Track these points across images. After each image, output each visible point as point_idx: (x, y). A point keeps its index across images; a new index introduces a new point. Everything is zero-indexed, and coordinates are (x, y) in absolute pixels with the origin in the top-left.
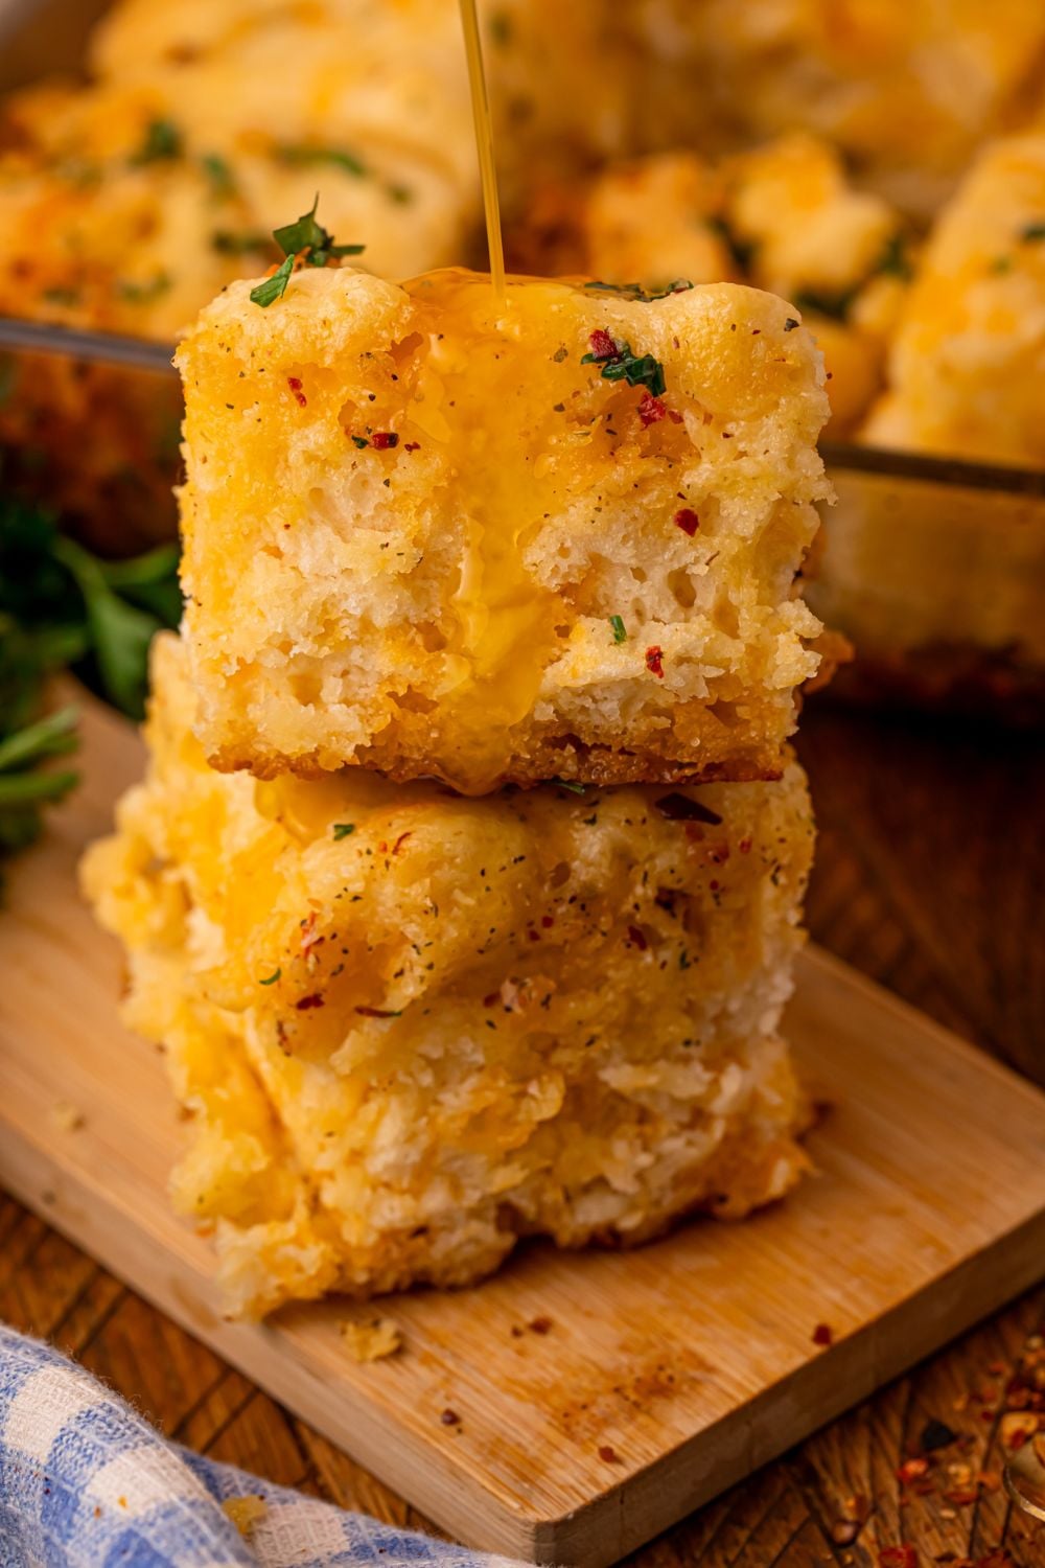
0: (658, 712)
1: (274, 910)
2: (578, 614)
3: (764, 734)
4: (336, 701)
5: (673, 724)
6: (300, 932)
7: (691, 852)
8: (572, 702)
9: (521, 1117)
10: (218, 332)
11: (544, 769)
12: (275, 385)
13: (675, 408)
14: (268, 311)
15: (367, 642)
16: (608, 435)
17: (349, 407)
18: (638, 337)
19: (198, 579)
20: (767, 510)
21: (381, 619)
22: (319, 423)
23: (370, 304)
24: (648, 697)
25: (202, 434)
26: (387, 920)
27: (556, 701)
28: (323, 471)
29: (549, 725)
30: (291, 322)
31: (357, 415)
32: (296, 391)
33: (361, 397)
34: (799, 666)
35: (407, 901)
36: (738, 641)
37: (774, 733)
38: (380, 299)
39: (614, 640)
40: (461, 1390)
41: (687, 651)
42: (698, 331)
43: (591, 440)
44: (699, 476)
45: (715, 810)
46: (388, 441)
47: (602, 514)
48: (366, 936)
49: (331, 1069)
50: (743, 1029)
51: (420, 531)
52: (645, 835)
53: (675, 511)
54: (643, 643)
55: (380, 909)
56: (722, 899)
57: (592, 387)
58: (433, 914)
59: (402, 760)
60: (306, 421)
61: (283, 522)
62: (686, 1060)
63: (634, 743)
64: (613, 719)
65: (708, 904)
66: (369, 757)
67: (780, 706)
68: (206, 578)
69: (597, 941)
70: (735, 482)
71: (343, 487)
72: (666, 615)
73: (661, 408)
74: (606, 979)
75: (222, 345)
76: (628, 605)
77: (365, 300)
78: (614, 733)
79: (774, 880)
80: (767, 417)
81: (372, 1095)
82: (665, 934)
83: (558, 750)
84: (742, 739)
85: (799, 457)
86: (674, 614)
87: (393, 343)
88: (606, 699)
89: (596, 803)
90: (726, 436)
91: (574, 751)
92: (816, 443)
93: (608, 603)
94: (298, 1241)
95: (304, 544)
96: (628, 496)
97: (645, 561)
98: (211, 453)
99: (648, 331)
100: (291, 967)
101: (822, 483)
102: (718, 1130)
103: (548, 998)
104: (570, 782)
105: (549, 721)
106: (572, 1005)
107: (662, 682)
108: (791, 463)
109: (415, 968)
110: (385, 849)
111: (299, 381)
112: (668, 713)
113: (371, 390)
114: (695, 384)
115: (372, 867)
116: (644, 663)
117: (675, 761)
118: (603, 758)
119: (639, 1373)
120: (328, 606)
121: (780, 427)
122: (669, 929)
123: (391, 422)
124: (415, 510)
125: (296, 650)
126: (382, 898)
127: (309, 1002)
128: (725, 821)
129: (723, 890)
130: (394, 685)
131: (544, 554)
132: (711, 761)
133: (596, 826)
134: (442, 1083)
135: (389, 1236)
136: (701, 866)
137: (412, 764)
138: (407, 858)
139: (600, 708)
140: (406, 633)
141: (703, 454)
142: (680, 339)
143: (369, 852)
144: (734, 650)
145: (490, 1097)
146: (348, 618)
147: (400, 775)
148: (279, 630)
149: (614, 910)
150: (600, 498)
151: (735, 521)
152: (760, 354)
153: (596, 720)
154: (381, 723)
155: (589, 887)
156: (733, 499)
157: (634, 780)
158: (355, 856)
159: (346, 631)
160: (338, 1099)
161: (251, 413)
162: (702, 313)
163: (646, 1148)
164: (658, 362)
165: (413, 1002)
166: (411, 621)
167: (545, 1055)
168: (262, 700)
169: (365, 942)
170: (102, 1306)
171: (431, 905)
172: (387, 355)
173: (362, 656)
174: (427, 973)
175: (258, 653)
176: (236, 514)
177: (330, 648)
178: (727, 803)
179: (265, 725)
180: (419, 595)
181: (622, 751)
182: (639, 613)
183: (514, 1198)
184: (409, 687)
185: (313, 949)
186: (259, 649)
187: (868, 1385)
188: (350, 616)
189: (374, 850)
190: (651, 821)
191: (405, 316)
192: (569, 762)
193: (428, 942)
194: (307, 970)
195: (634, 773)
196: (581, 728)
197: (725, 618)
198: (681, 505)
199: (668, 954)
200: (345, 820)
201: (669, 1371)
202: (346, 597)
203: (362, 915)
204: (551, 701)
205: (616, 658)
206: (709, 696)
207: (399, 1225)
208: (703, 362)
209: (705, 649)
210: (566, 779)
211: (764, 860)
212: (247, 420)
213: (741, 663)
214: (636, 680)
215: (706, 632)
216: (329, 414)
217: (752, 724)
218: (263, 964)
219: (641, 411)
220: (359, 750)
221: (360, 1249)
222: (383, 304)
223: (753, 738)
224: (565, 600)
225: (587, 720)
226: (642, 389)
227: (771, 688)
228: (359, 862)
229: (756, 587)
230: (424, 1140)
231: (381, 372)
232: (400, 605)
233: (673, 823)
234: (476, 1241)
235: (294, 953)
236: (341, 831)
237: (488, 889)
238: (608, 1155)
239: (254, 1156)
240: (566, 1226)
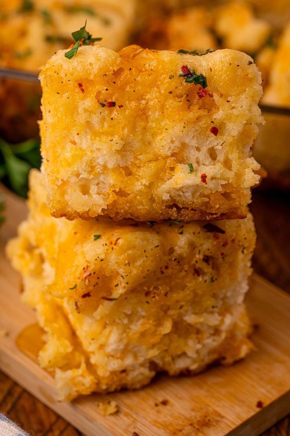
0: (205, 196)
1: (74, 264)
2: (177, 163)
3: (240, 203)
4: (95, 193)
5: (210, 200)
6: (83, 272)
7: (215, 243)
8: (175, 193)
9: (158, 333)
10: (54, 68)
11: (166, 216)
12: (74, 85)
13: (210, 92)
14: (71, 60)
15: (105, 173)
16: (187, 102)
17: (99, 93)
18: (197, 68)
19: (47, 152)
20: (242, 127)
21: (110, 165)
22: (89, 98)
23: (106, 57)
24: (201, 191)
25: (49, 103)
26: (112, 268)
27: (170, 193)
28: (90, 115)
29: (167, 201)
30: (79, 64)
31: (102, 96)
32: (81, 88)
33: (103, 90)
34: (253, 180)
35: (119, 261)
36: (232, 171)
37: (244, 203)
38: (109, 56)
39: (190, 172)
40: (139, 425)
41: (215, 175)
42: (218, 65)
43: (182, 103)
44: (219, 115)
45: (223, 229)
46: (112, 105)
47: (185, 129)
48: (105, 273)
49: (93, 317)
50: (231, 302)
51: (123, 135)
52: (199, 238)
53: (210, 128)
54: (200, 173)
55: (110, 264)
56: (225, 259)
57: (182, 85)
58: (128, 265)
59: (117, 213)
60: (84, 98)
61: (76, 133)
62: (212, 313)
63: (196, 207)
64: (189, 198)
65: (220, 260)
66: (106, 213)
67: (246, 194)
68: (50, 152)
69: (183, 273)
70: (231, 117)
71: (97, 120)
72: (207, 163)
73: (205, 92)
74: (186, 286)
75: (55, 72)
76: (194, 160)
77: (104, 56)
78: (189, 203)
79: (243, 252)
80: (242, 95)
81: (107, 326)
82: (206, 270)
83: (170, 209)
84: (233, 205)
85: (252, 108)
86: (210, 162)
87: (114, 71)
88: (187, 192)
89: (182, 227)
90: (228, 101)
91: (176, 209)
92: (258, 104)
93: (187, 159)
94: (82, 376)
95: (84, 140)
96: (194, 122)
97: (200, 144)
98: (52, 109)
99: (201, 65)
100: (80, 284)
101: (260, 117)
102: (223, 336)
103: (167, 293)
104: (175, 220)
105: (168, 200)
106: (175, 295)
107: (206, 186)
108: (250, 110)
109: (122, 284)
110: (112, 243)
111: (82, 84)
112: (208, 196)
113: (106, 87)
114: (217, 84)
115: (107, 250)
116: (200, 179)
117: (210, 212)
118: (186, 212)
119: (198, 418)
120: (92, 161)
121: (246, 98)
123: (113, 98)
124: (122, 128)
125: (81, 176)
126: (111, 260)
127: (86, 295)
128: (226, 233)
129: (226, 255)
130: (115, 188)
131: (166, 143)
132: (222, 212)
133: (183, 235)
134: (131, 322)
135: (113, 373)
136: (218, 248)
137: (121, 215)
138: (119, 246)
139: (185, 195)
140: (119, 170)
141: (220, 108)
142: (212, 68)
143: (106, 245)
144: (230, 175)
145: (147, 326)
146: (99, 165)
147: (117, 218)
148: (76, 169)
149: (189, 263)
150: (185, 123)
151: (231, 131)
152: (239, 73)
153: (184, 199)
154: (110, 200)
155: (181, 256)
156: (230, 123)
157: (196, 219)
158: (101, 246)
159: (98, 170)
160: (96, 328)
161: (66, 95)
162: (220, 59)
163: (199, 342)
164: (205, 77)
165: (121, 295)
166: (120, 166)
167: (166, 312)
168: (70, 193)
169: (105, 275)
170: (16, 395)
171: (128, 262)
172: (112, 75)
173: (104, 178)
174: (126, 285)
175: (68, 177)
176: (60, 130)
177: (93, 175)
178: (227, 226)
179: (71, 202)
180: (123, 157)
181: (192, 209)
182: (198, 162)
183: (155, 360)
184: (120, 188)
185: (88, 277)
186: (69, 176)
187: (274, 420)
188: (100, 164)
189: (108, 244)
190: (201, 233)
191: (118, 61)
192: (174, 213)
193: (126, 275)
194: (86, 285)
195: (196, 217)
196: (178, 202)
197: (227, 163)
198: (213, 125)
199: (207, 278)
200: (98, 234)
201: (208, 418)
202: (98, 158)
203: (104, 266)
204: (168, 193)
205: (191, 178)
206: (222, 191)
207: (116, 369)
208: (220, 76)
209: (221, 174)
210: (173, 219)
211: (239, 245)
212: (64, 98)
213: (233, 179)
214: (197, 185)
215: (221, 169)
216: (92, 95)
217: (237, 200)
218: (71, 283)
219: (198, 93)
220: (103, 210)
221: (103, 378)
222: (111, 58)
223: (237, 204)
224: (173, 158)
225: (180, 199)
226: (199, 86)
227: (243, 188)
228: (103, 248)
229: (238, 153)
230: (125, 341)
231: (110, 81)
232: (117, 161)
233: (209, 233)
234: (142, 374)
235: (81, 279)
236: (96, 237)
237: (146, 257)
238: (187, 345)
239: (67, 347)
240: (172, 369)
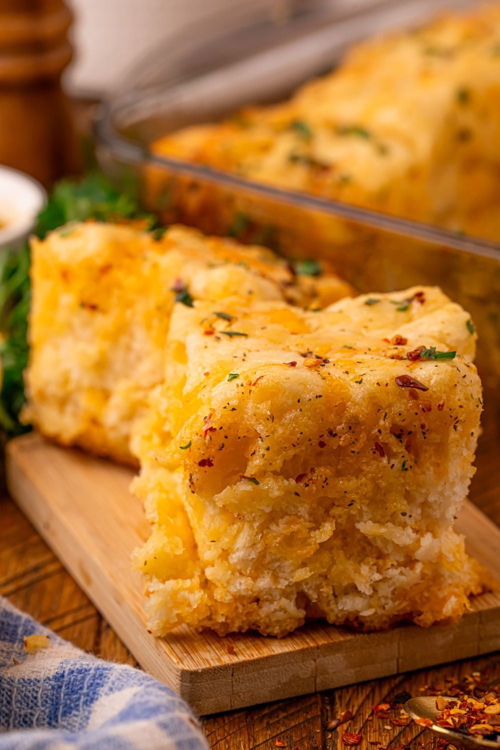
6: (203, 423)
7: (411, 404)
9: (312, 541)
26: (248, 423)
35: (259, 412)
45: (426, 385)
48: (238, 430)
49: (213, 503)
52: (387, 393)
55: (246, 416)
56: (427, 436)
58: (271, 420)
62: (403, 525)
65: (419, 436)
74: (362, 470)
79: (455, 428)
81: (234, 521)
82: (395, 450)
94: (190, 590)
100: (197, 442)
106: (342, 482)
109: (261, 450)
110: (250, 384)
115: (243, 393)
122: (398, 448)
126: (247, 410)
127: (205, 463)
128: (431, 390)
129: (428, 430)
133: (362, 385)
135: (238, 598)
136: (416, 414)
138: (260, 388)
143: (242, 385)
149: (369, 432)
155: (355, 417)
158: (236, 387)
160: (219, 523)
163: (378, 571)
167: (327, 511)
169: (237, 434)
171: (270, 415)
174: (266, 453)
178: (432, 383)
183: (305, 588)
185: (209, 433)
189: (245, 385)
190: (391, 385)
193: (267, 435)
194: (205, 443)
199: (396, 462)
200: (235, 372)
203: (236, 419)
207: (243, 593)
211: (451, 416)
218: (185, 440)
221: (222, 603)
228: (236, 390)
230: (260, 547)
233: (403, 389)
234: (283, 609)
235: (199, 434)
236: (232, 376)
237: (301, 410)
238: (358, 571)
239: (177, 547)
240: (332, 611)
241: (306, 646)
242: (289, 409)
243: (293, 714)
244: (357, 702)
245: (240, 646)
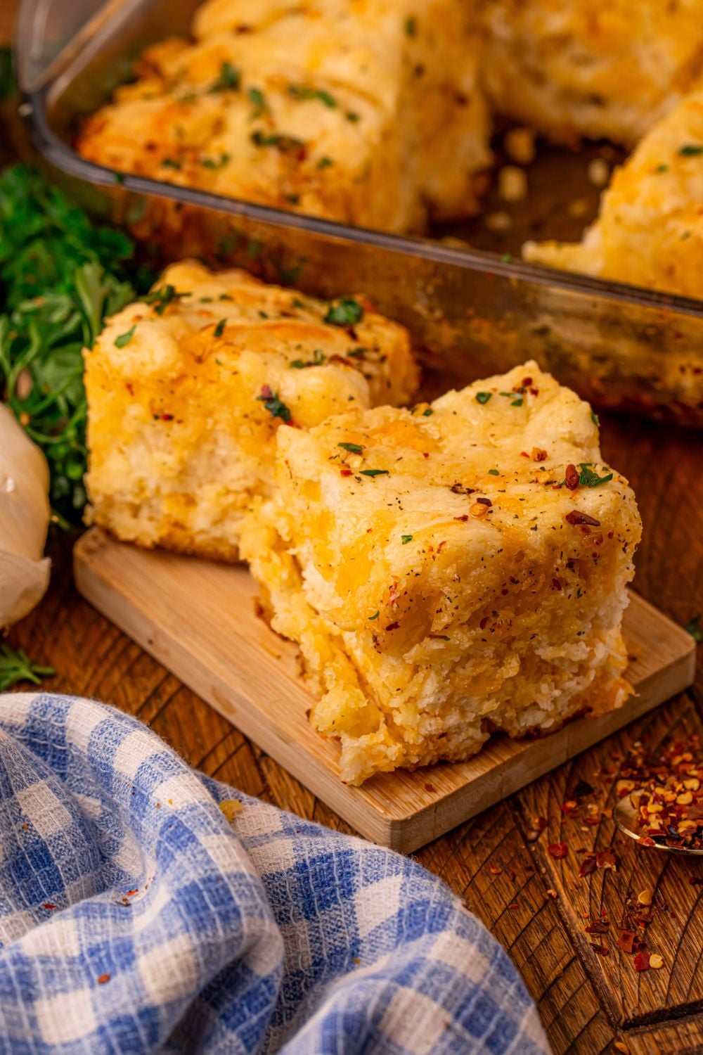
1: (371, 580)
6: (389, 592)
7: (584, 540)
9: (498, 677)
26: (433, 585)
35: (444, 575)
45: (597, 519)
48: (422, 592)
49: (401, 660)
50: (606, 622)
52: (562, 534)
55: (430, 580)
56: (598, 561)
58: (457, 582)
62: (577, 642)
65: (591, 564)
69: (537, 588)
74: (541, 605)
79: (624, 550)
81: (420, 671)
82: (570, 581)
89: (536, 519)
94: (384, 743)
100: (385, 611)
102: (592, 675)
106: (523, 620)
109: (448, 608)
110: (432, 549)
115: (426, 559)
122: (573, 579)
126: (431, 574)
127: (392, 627)
128: (601, 524)
129: (600, 557)
133: (537, 531)
135: (429, 738)
136: (589, 547)
138: (444, 554)
143: (424, 551)
145: (482, 668)
149: (546, 572)
155: (535, 562)
158: (416, 552)
160: (403, 674)
163: (557, 687)
167: (509, 645)
169: (421, 595)
171: (457, 577)
174: (455, 611)
183: (492, 716)
185: (396, 601)
189: (426, 550)
190: (565, 527)
193: (456, 595)
194: (393, 611)
199: (572, 591)
200: (407, 533)
203: (420, 582)
207: (434, 732)
211: (620, 541)
218: (369, 609)
221: (414, 746)
228: (417, 556)
230: (448, 691)
233: (576, 526)
234: (471, 738)
235: (385, 603)
236: (406, 539)
237: (485, 567)
238: (538, 691)
239: (360, 699)
240: (515, 728)
241: (494, 766)
242: (474, 568)
243: (490, 831)
244: (544, 803)
245: (434, 780)
